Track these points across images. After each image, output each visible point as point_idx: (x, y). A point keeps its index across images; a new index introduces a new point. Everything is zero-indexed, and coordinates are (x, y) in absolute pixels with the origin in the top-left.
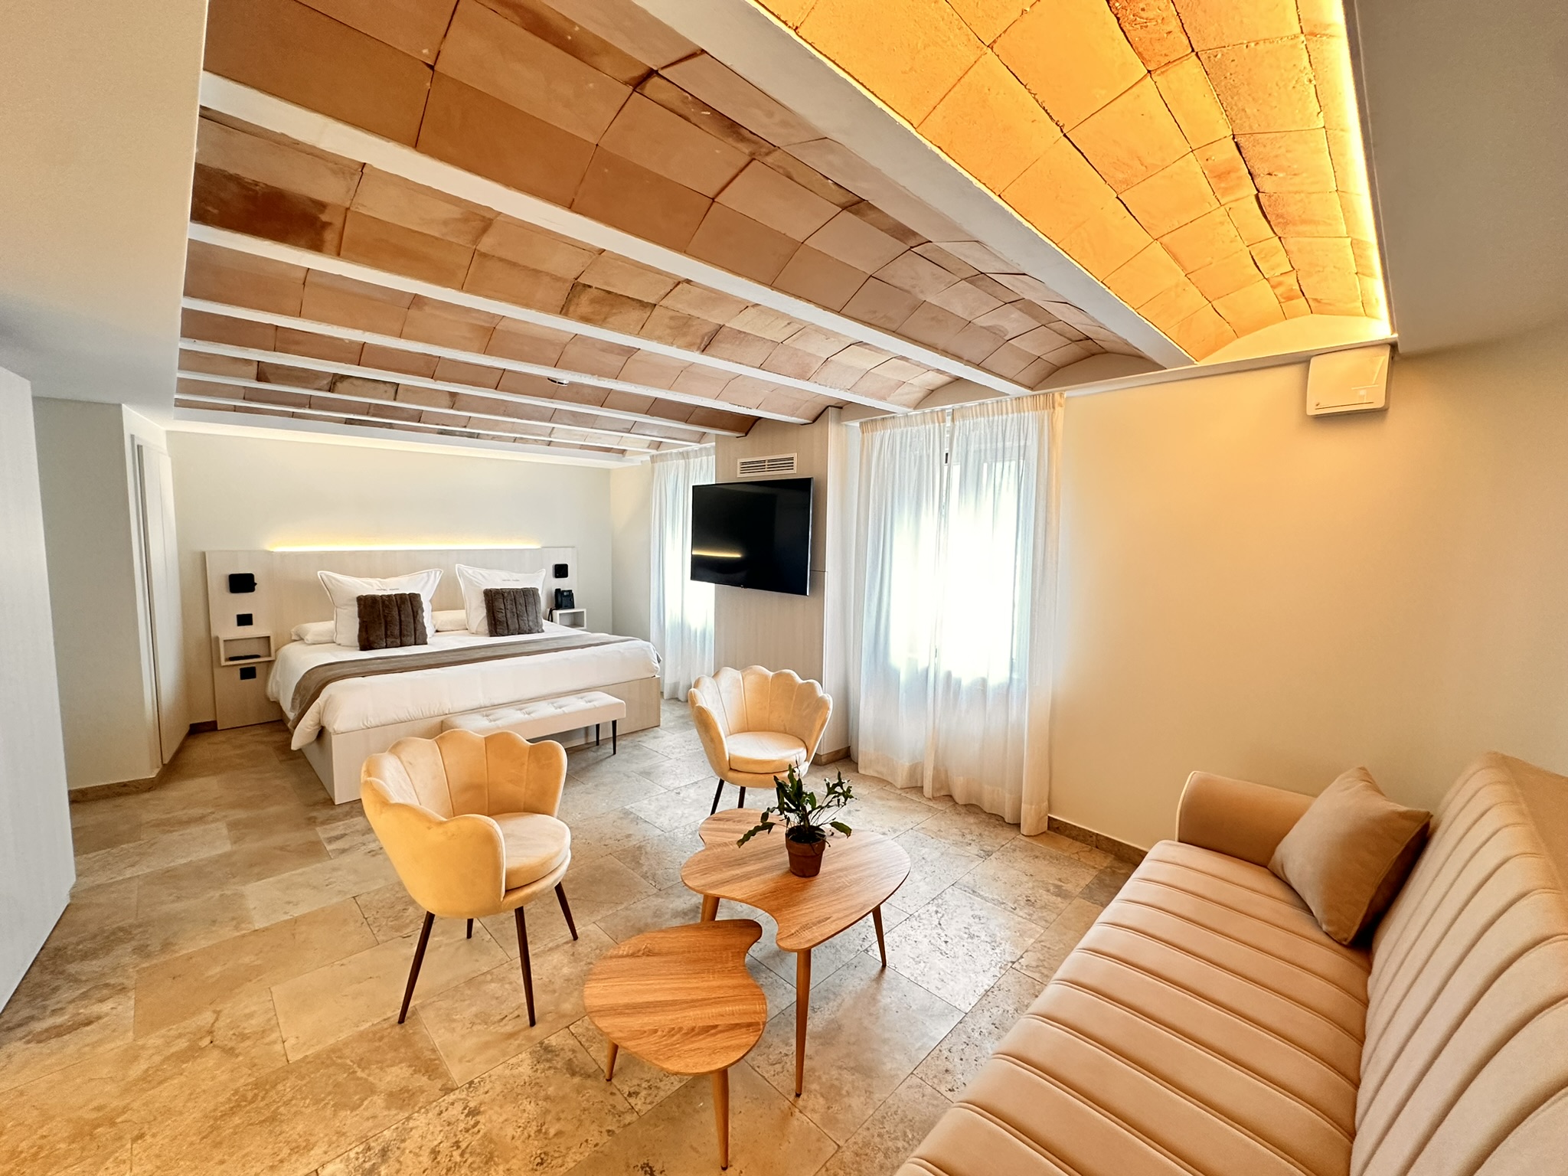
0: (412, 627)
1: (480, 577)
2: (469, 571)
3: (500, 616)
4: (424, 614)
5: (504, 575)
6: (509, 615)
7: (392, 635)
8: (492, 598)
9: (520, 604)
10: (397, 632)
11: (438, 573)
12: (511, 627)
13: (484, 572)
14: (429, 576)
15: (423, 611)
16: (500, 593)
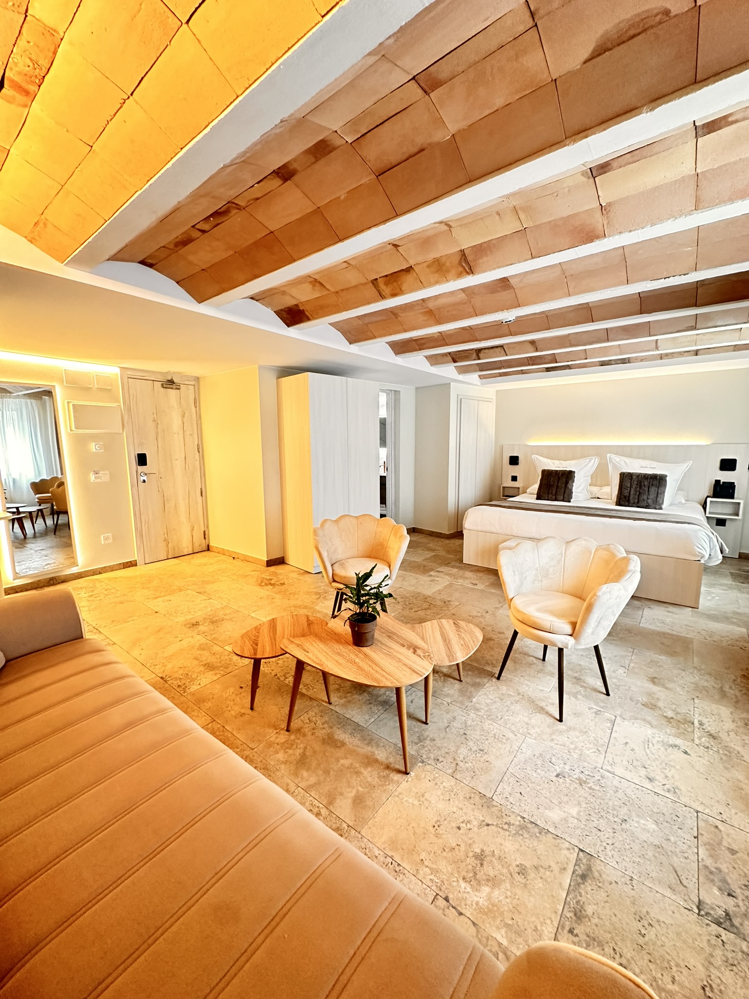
0: (563, 490)
1: (623, 464)
2: (617, 459)
3: (626, 493)
4: (574, 484)
5: (643, 463)
6: (632, 493)
7: (552, 493)
8: (626, 478)
9: (644, 485)
10: (554, 492)
11: (597, 460)
12: (632, 501)
13: (627, 460)
14: (590, 461)
15: (573, 482)
16: (630, 475)
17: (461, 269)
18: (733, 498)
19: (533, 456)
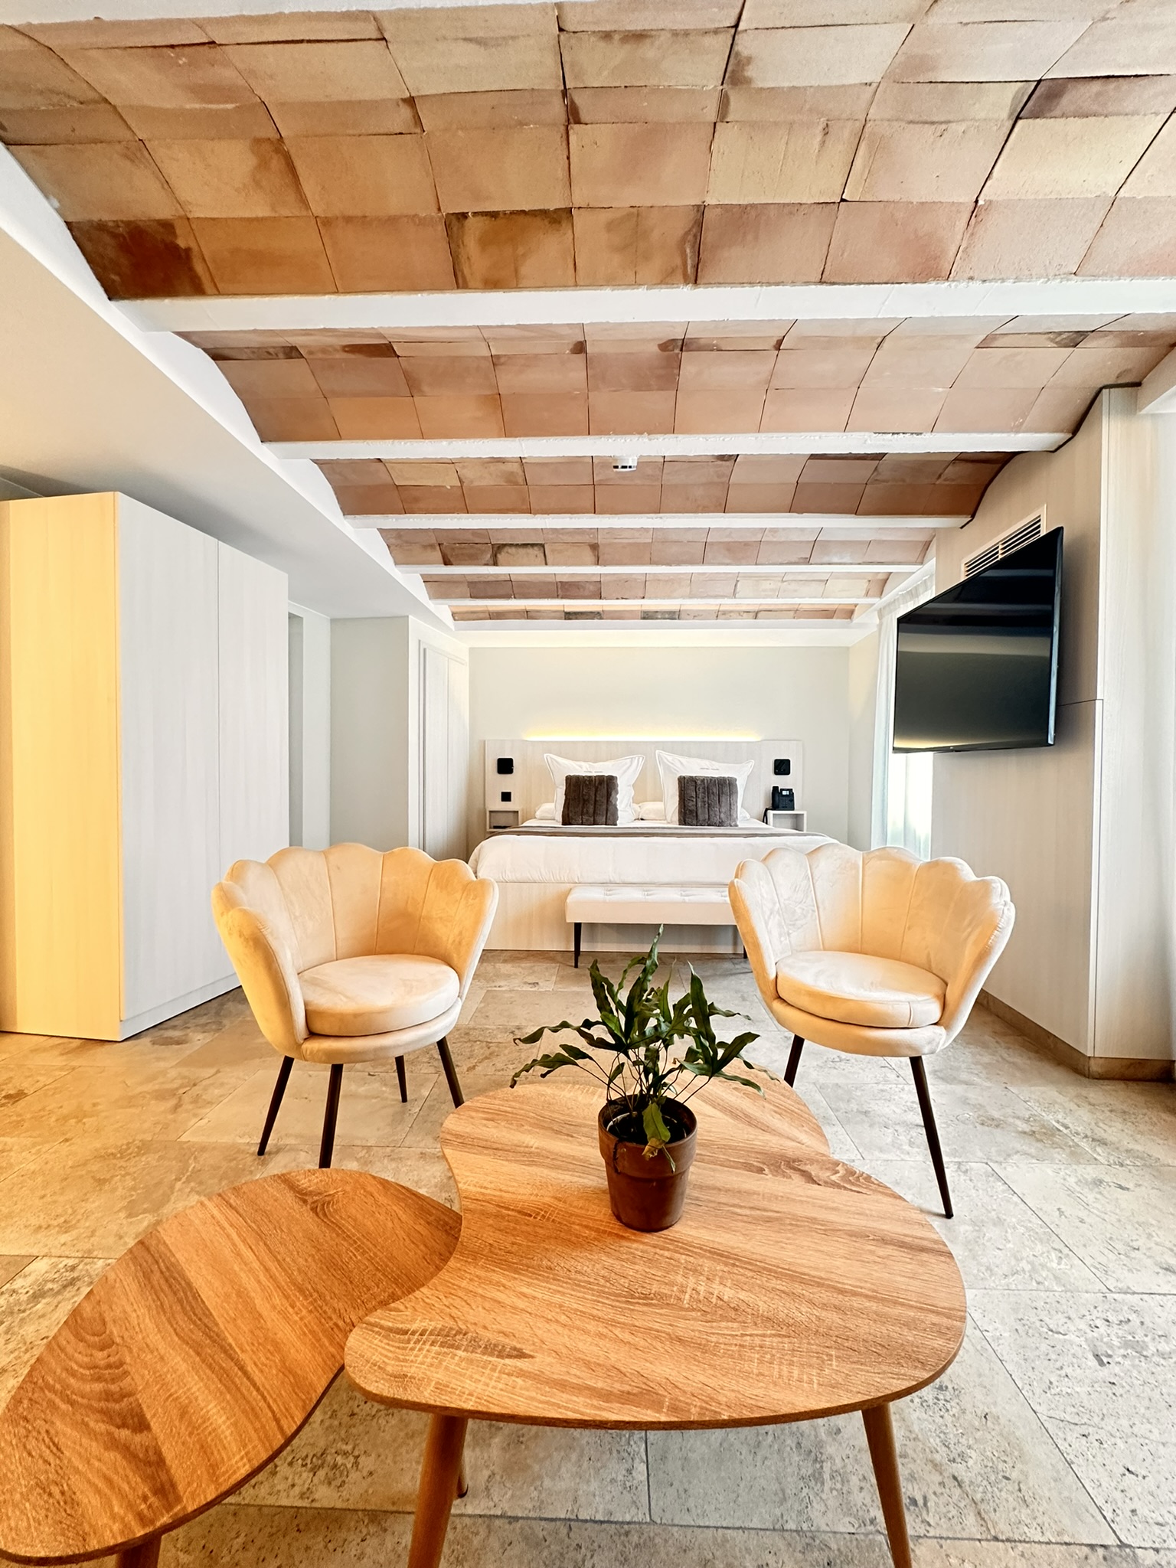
0: (605, 807)
1: (679, 765)
2: (668, 757)
3: (691, 805)
4: (618, 796)
5: (706, 763)
6: (699, 804)
7: (587, 812)
8: (687, 786)
9: (713, 793)
10: (591, 811)
11: (641, 759)
12: (701, 817)
13: (684, 760)
14: (631, 763)
15: (617, 793)
16: (693, 780)
17: (678, 261)
18: (793, 809)
19: (545, 755)
